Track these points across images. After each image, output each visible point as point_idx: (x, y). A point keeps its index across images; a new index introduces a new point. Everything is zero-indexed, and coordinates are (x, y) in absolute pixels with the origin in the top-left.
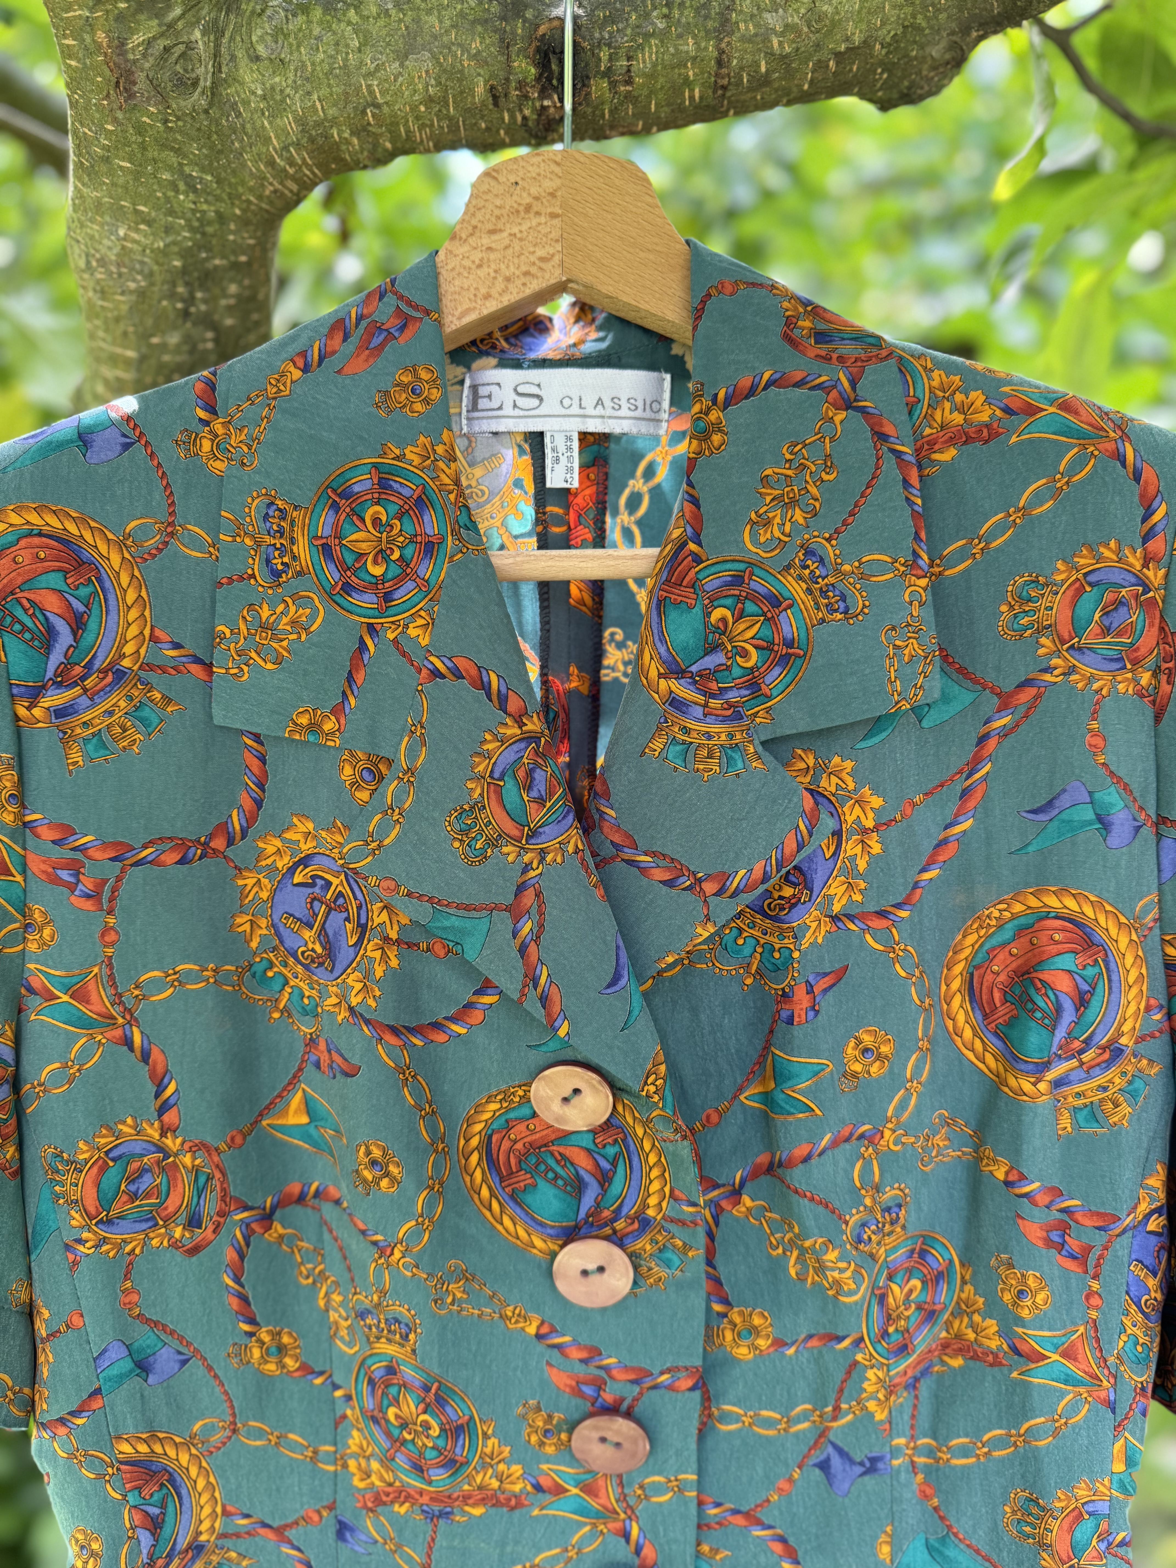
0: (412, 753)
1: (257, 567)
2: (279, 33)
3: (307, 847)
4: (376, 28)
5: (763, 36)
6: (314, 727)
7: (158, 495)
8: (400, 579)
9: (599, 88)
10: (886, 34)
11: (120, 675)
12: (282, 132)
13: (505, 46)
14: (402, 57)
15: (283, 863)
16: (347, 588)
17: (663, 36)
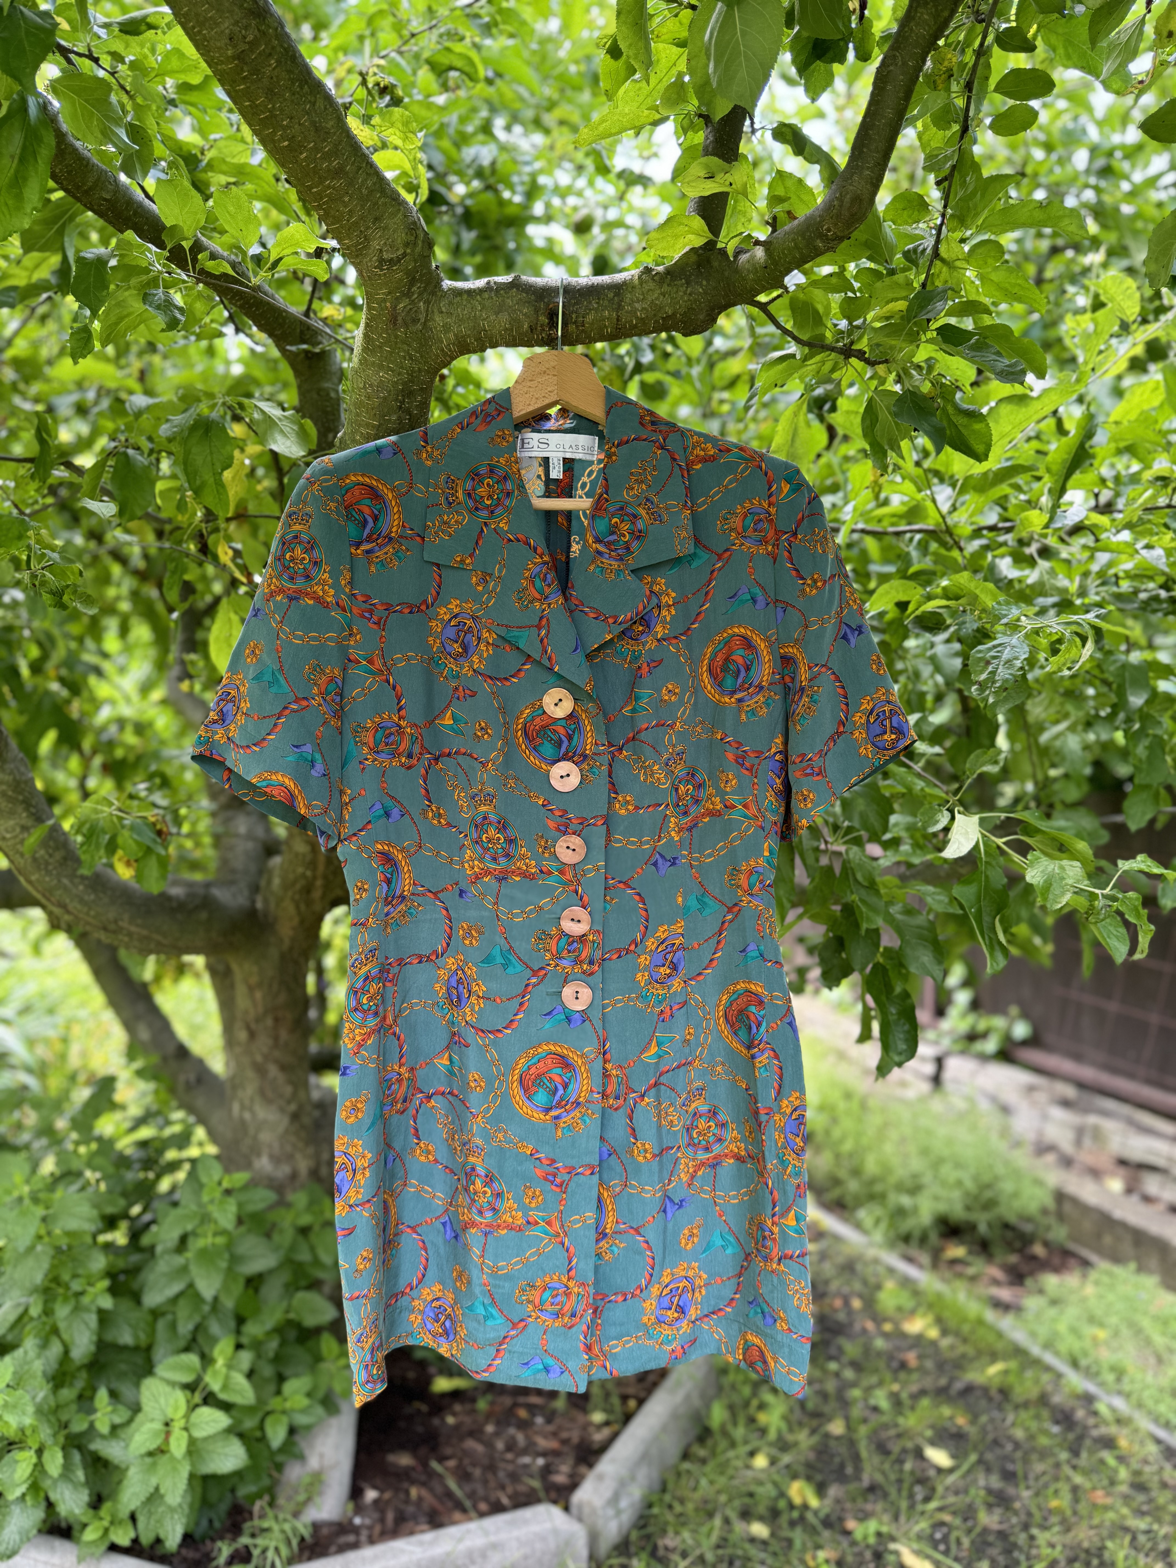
0: (500, 571)
1: (443, 500)
2: (451, 303)
3: (456, 611)
4: (488, 303)
5: (634, 312)
6: (462, 561)
7: (407, 472)
8: (497, 506)
9: (572, 328)
10: (682, 311)
11: (391, 539)
12: (448, 339)
13: (537, 311)
14: (497, 314)
15: (447, 618)
16: (477, 509)
17: (596, 310)
